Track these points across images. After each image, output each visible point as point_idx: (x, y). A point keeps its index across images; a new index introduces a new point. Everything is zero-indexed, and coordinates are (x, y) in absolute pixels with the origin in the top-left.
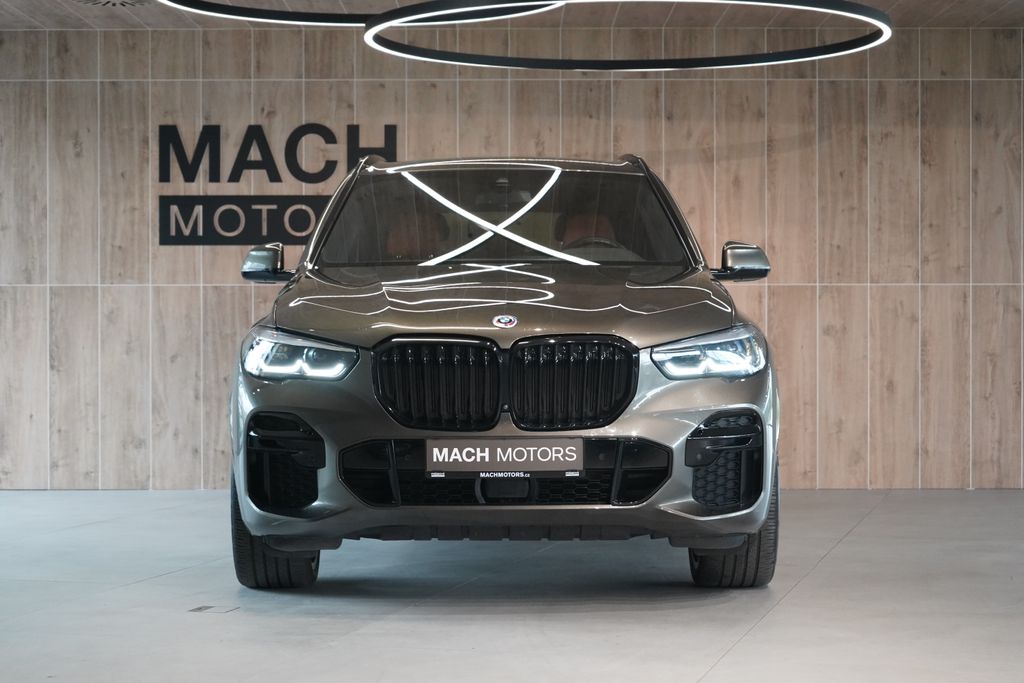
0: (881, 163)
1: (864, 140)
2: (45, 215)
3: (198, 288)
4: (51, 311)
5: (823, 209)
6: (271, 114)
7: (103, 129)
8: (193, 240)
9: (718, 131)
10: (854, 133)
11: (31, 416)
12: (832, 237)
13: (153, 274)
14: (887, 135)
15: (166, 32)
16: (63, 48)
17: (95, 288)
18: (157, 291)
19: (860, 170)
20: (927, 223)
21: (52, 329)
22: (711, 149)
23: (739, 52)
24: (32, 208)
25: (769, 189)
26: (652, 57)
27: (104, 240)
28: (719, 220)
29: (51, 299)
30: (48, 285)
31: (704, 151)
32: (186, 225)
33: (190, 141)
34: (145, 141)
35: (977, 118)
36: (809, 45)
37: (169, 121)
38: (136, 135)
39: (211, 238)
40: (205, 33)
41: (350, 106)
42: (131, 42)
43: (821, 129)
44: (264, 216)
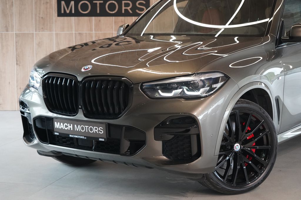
2: (12, 5)
3: (73, 33)
4: (16, 42)
8: (70, 15)
11: (9, 83)
13: (55, 28)
17: (33, 34)
18: (57, 35)
21: (16, 49)
24: (8, 3)
27: (36, 15)
29: (16, 38)
30: (15, 32)
32: (68, 9)
39: (77, 14)
44: (98, 5)
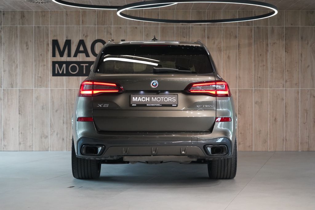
0: (272, 52)
1: (267, 45)
2: (17, 67)
3: (64, 89)
4: (19, 96)
5: (255, 66)
6: (86, 36)
7: (35, 41)
8: (62, 75)
9: (223, 42)
10: (264, 43)
11: (13, 129)
12: (258, 74)
13: (50, 85)
14: (274, 43)
15: (54, 11)
16: (23, 16)
17: (33, 89)
18: (51, 90)
19: (266, 54)
20: (286, 70)
21: (19, 102)
22: (221, 47)
23: (229, 18)
24: (13, 65)
25: (238, 60)
26: (203, 19)
27: (35, 75)
28: (223, 69)
29: (19, 93)
30: (18, 88)
31: (219, 48)
32: (60, 70)
33: (62, 45)
34: (48, 45)
35: (302, 38)
36: (251, 16)
37: (55, 38)
38: (45, 42)
39: (68, 74)
40: (66, 11)
41: (111, 34)
42: (43, 14)
43: (255, 41)
44: (84, 67)
